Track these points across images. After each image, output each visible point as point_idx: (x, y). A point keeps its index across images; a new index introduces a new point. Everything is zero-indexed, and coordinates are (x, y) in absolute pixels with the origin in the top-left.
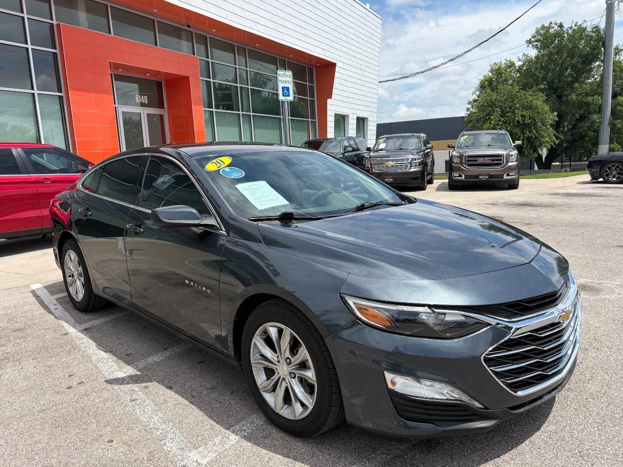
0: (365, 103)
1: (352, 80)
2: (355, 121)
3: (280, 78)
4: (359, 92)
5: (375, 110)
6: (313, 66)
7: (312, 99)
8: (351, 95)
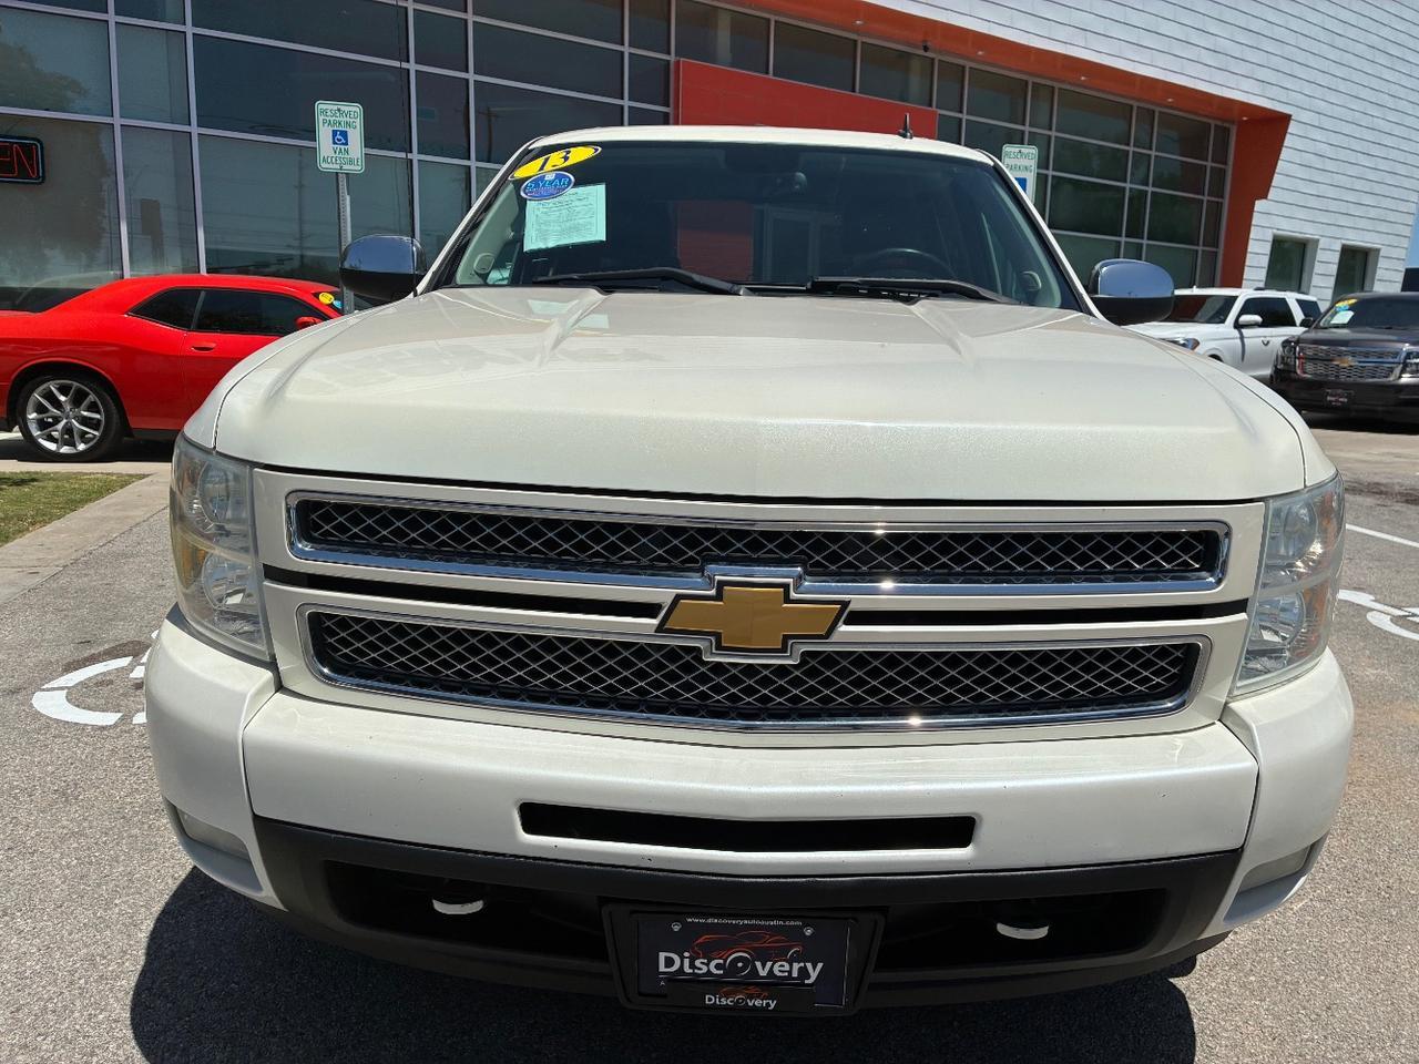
0: (1373, 213)
1: (1343, 154)
2: (1336, 258)
4: (1358, 185)
5: (1407, 231)
6: (1233, 122)
7: (1213, 199)
8: (1332, 192)
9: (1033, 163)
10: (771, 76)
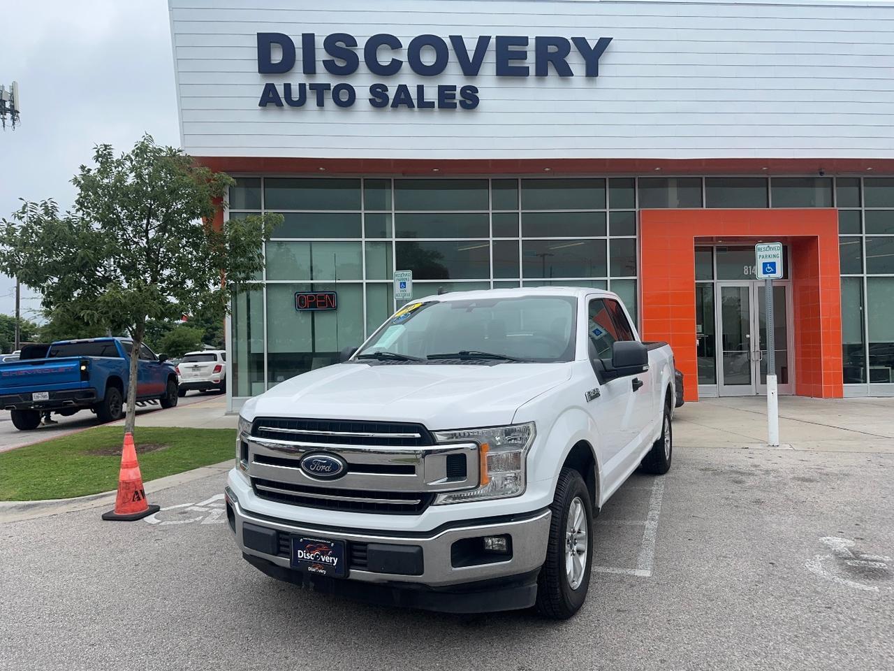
3: (758, 254)
9: (780, 253)
10: (704, 208)
